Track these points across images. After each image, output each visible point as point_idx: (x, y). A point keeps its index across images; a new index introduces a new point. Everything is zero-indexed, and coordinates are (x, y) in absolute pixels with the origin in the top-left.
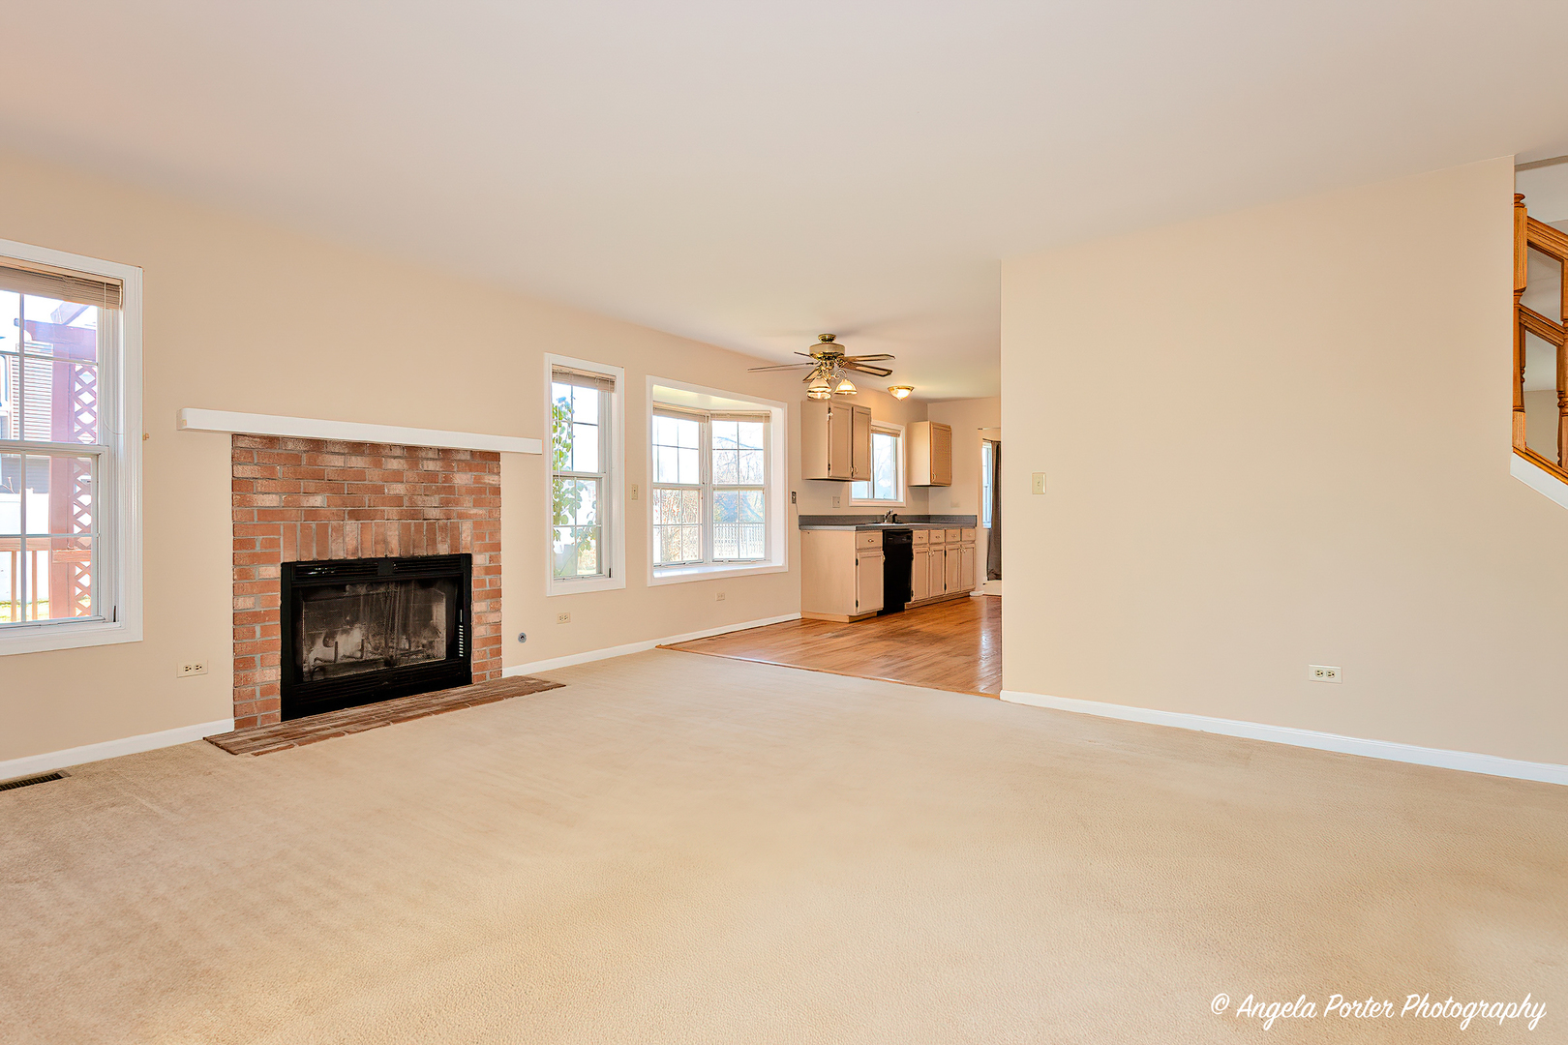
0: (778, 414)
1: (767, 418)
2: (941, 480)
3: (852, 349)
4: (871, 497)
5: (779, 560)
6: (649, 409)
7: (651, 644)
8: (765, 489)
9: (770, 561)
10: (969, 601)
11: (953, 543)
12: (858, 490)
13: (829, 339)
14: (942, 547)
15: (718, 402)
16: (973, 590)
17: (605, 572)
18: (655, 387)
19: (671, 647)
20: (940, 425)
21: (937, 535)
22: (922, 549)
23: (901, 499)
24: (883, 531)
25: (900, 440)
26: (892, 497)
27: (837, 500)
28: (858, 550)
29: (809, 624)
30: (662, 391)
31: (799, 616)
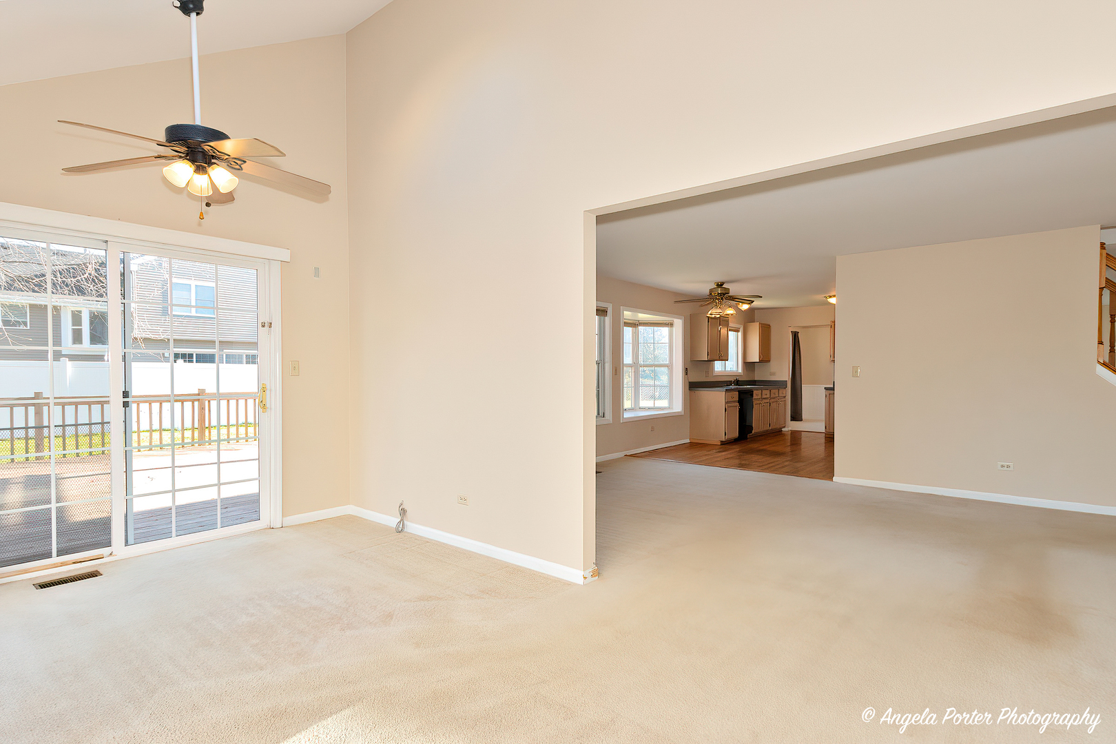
0: (679, 323)
1: (671, 325)
2: (765, 358)
3: (734, 289)
4: (723, 370)
5: (678, 407)
6: (622, 324)
7: (621, 455)
8: (669, 366)
9: (672, 408)
10: (782, 434)
11: (774, 398)
12: (718, 366)
13: (720, 285)
14: (768, 401)
15: (642, 316)
16: (784, 427)
17: (601, 414)
18: (625, 312)
19: (631, 456)
20: (765, 324)
21: (766, 393)
22: (758, 402)
23: (740, 370)
24: (739, 391)
25: (740, 334)
26: (735, 369)
27: (707, 372)
28: (726, 403)
29: (694, 446)
30: (628, 314)
31: (688, 441)
